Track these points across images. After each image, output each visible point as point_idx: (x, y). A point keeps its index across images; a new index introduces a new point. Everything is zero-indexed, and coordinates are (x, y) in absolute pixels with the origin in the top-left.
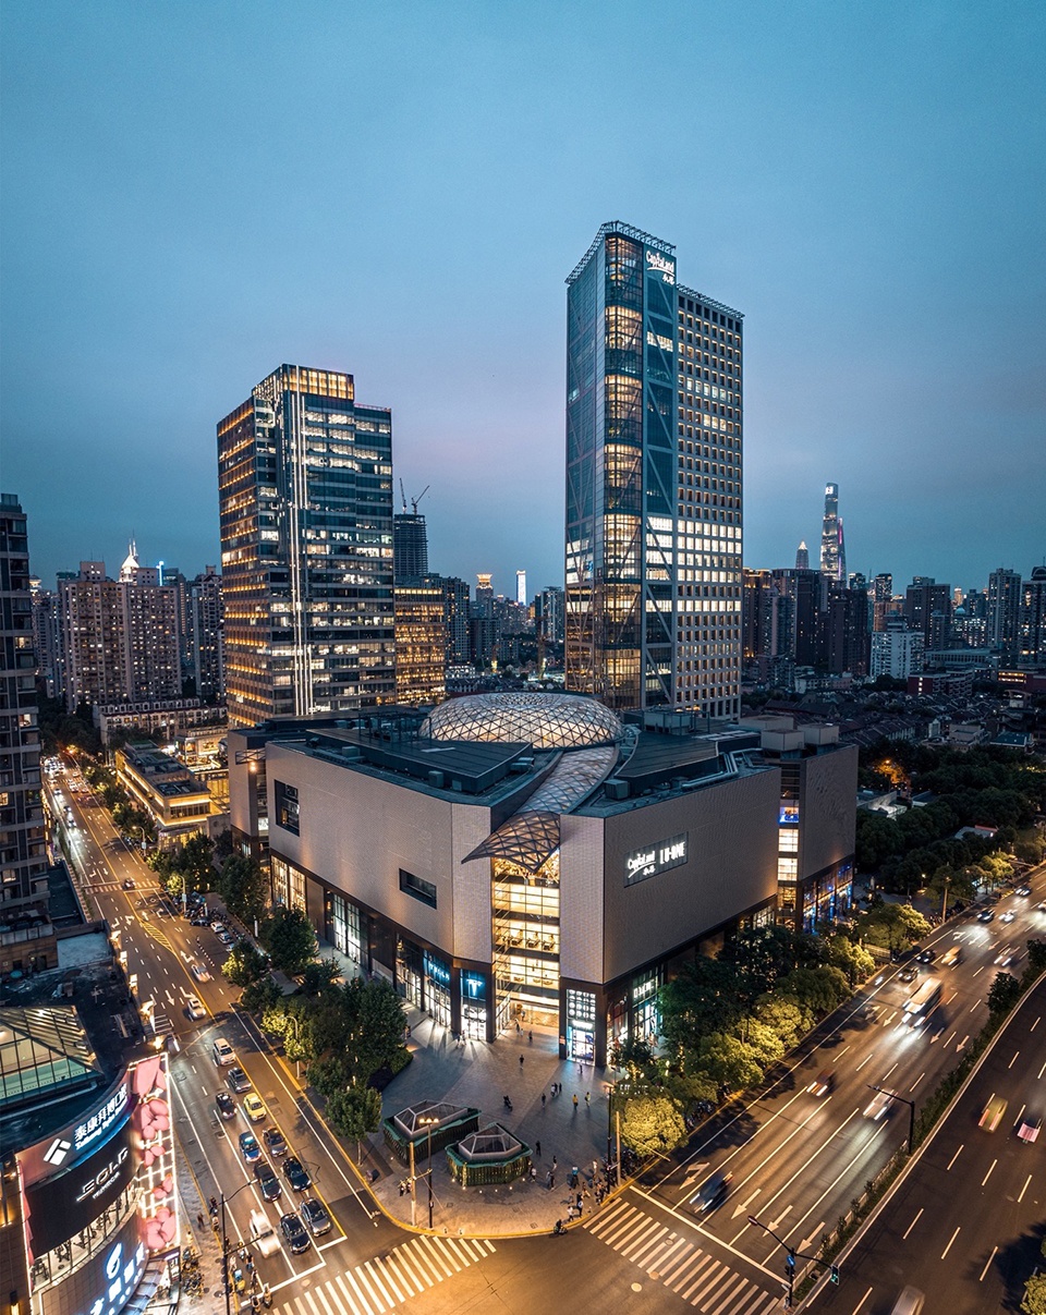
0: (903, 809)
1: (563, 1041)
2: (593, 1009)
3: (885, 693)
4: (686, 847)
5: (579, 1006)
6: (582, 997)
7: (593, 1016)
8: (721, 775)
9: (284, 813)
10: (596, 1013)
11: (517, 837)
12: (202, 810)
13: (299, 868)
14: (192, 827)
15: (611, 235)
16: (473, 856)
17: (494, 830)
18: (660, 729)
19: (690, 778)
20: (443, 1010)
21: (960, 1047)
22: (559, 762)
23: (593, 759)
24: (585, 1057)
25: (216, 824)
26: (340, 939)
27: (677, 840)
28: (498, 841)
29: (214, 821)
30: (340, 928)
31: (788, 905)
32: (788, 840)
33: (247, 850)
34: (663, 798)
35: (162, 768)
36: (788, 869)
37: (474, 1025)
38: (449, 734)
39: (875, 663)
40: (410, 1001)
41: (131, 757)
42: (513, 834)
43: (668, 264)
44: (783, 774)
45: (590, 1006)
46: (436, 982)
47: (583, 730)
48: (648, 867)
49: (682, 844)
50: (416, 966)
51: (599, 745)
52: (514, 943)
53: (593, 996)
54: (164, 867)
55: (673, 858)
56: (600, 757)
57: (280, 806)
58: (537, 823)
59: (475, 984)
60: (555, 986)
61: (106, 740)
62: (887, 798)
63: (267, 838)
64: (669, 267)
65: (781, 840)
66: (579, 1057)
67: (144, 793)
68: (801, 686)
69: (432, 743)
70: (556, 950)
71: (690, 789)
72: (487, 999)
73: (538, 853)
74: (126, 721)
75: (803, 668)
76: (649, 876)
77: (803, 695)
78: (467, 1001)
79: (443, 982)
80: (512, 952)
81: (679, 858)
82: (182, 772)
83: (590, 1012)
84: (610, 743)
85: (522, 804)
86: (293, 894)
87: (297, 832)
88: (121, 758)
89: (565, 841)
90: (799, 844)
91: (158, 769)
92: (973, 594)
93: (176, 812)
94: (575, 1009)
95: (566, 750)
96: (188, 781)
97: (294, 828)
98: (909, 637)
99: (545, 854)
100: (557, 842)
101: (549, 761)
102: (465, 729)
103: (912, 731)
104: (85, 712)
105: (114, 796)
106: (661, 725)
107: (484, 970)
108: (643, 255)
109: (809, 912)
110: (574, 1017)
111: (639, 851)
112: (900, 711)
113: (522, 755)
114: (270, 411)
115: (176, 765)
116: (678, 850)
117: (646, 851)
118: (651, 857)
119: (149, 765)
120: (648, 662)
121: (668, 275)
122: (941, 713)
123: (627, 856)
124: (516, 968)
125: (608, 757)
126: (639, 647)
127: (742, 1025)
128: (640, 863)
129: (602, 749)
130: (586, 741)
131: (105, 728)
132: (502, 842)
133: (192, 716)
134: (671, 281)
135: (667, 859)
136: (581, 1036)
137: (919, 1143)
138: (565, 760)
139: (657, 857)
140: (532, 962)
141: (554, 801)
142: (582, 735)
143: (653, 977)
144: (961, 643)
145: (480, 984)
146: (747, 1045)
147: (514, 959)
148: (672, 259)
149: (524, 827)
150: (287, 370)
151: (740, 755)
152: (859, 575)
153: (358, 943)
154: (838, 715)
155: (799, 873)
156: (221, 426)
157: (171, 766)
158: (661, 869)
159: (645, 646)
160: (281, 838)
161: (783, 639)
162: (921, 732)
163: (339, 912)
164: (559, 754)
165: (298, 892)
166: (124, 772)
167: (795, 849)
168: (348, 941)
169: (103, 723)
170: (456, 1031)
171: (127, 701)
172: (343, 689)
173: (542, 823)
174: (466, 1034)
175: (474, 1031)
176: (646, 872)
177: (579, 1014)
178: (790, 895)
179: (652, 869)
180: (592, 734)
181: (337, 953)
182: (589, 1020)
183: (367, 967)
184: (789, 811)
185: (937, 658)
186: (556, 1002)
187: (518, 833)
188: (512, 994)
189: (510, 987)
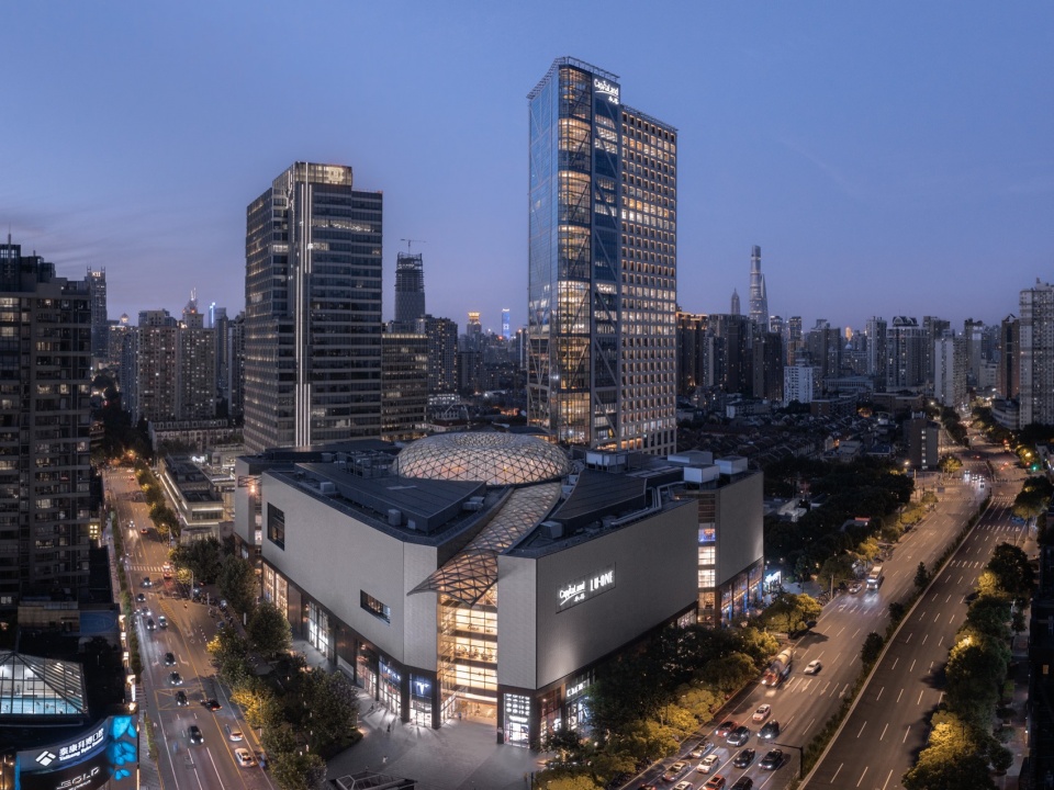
0: (804, 511)
1: (501, 731)
2: (528, 708)
3: (795, 415)
4: (615, 575)
5: (515, 706)
6: (518, 699)
7: (527, 713)
8: (647, 511)
9: (274, 530)
10: (530, 710)
11: (458, 574)
12: (216, 516)
13: (284, 576)
14: (208, 529)
15: (564, 66)
16: (417, 590)
17: (440, 566)
18: (600, 467)
19: (618, 516)
20: (394, 702)
21: (842, 694)
22: (509, 498)
23: (538, 495)
24: (521, 742)
25: (225, 529)
26: (313, 637)
27: (604, 570)
28: (442, 577)
29: (224, 527)
30: (313, 628)
31: (709, 606)
32: (707, 556)
33: (246, 555)
34: (593, 537)
35: (191, 478)
36: (707, 579)
37: (421, 715)
38: (415, 471)
39: (788, 392)
40: (367, 692)
41: (170, 465)
42: (455, 571)
43: (613, 90)
44: (701, 503)
45: (525, 705)
46: (389, 681)
47: (532, 468)
48: (579, 595)
49: (610, 573)
50: (373, 666)
51: (547, 481)
52: (459, 655)
53: (528, 698)
54: (180, 559)
55: (602, 585)
56: (546, 494)
57: (271, 523)
58: (479, 560)
59: (422, 686)
60: (495, 688)
61: (155, 448)
62: (792, 504)
63: (260, 547)
64: (614, 91)
65: (701, 556)
66: (516, 742)
67: (176, 496)
68: (731, 412)
69: (399, 479)
70: (494, 660)
71: (618, 527)
72: (434, 699)
73: (476, 588)
74: (170, 435)
75: (733, 396)
76: (580, 602)
77: (732, 420)
78: (415, 697)
79: (395, 682)
80: (458, 661)
81: (608, 585)
82: (205, 483)
83: (525, 710)
84: (557, 479)
85: (469, 541)
86: (278, 594)
87: (282, 547)
88: (162, 464)
89: (502, 577)
90: (716, 558)
91: (188, 479)
92: (858, 334)
93: (196, 516)
94: (512, 708)
95: (517, 487)
96: (208, 491)
97: (281, 544)
98: (811, 370)
99: (483, 590)
100: (494, 578)
101: (500, 497)
102: (429, 467)
103: (813, 446)
104: (143, 426)
105: (154, 495)
106: (600, 463)
107: (431, 676)
108: (592, 82)
109: (726, 609)
110: (511, 713)
111: (570, 583)
112: (804, 430)
113: (475, 494)
114: (285, 196)
115: (201, 476)
116: (607, 578)
117: (576, 582)
118: (582, 587)
119: (182, 474)
120: (597, 403)
121: (613, 97)
122: (834, 430)
123: (560, 587)
124: (462, 675)
125: (553, 493)
126: (589, 391)
127: (663, 712)
128: (571, 593)
129: (549, 485)
130: (536, 478)
131: (155, 440)
132: (444, 579)
133: (219, 434)
134: (616, 102)
135: (597, 586)
136: (517, 727)
137: (809, 770)
138: (515, 496)
139: (587, 586)
140: (474, 669)
141: (497, 539)
142: (531, 473)
143: (585, 679)
144: (850, 372)
145: (427, 686)
146: (666, 728)
147: (459, 667)
148: (615, 85)
149: (466, 564)
150: (299, 166)
151: (665, 489)
152: (777, 317)
153: (327, 641)
154: (758, 434)
155: (717, 581)
156: (250, 208)
157: (197, 476)
158: (592, 596)
159: (594, 390)
160: (271, 549)
161: (718, 371)
162: (819, 447)
163: (313, 614)
164: (511, 490)
165: (281, 593)
166: (164, 477)
167: (713, 562)
168: (320, 640)
169: (154, 436)
170: (405, 718)
171: (174, 419)
172: (335, 421)
173: (483, 560)
174: (414, 721)
175: (421, 719)
176: (577, 599)
177: (515, 711)
178: (710, 598)
179: (583, 597)
180: (541, 472)
181: (310, 647)
182: (524, 716)
183: (333, 662)
184: (707, 532)
185: (833, 384)
186: (495, 700)
187: (460, 570)
188: (455, 693)
189: (456, 688)
